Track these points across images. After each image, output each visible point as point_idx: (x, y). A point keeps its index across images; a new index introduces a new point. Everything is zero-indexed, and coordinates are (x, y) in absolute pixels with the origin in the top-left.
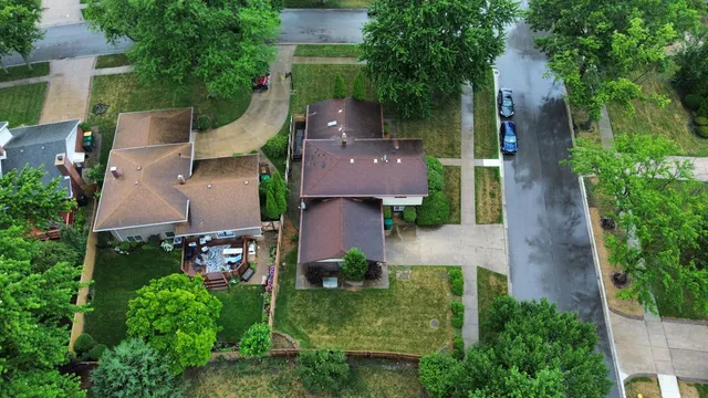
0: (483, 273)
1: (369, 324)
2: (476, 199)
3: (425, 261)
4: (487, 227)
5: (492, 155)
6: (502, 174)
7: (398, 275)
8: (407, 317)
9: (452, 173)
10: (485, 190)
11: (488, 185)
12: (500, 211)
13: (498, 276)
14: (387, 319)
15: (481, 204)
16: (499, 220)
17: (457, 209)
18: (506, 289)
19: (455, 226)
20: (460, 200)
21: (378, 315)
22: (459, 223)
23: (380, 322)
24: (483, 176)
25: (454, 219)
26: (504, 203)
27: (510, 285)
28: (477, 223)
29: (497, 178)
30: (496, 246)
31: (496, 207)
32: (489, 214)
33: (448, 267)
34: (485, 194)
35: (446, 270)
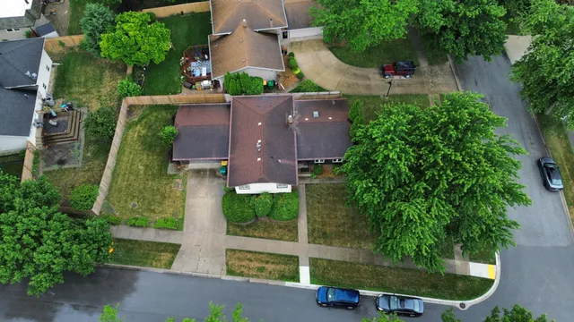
0: (174, 249)
1: (140, 161)
2: (255, 252)
3: (189, 201)
4: (224, 259)
5: (314, 277)
6: (288, 284)
7: (178, 180)
8: (142, 187)
9: (291, 232)
10: (267, 262)
11: (273, 266)
12: (241, 274)
13: (170, 264)
14: (142, 172)
15: (249, 256)
16: (230, 272)
17: (243, 233)
18: (156, 267)
19: (225, 230)
20: (255, 237)
21: (147, 166)
22: (228, 232)
23: (141, 167)
24: (286, 264)
25: (231, 229)
26: (252, 280)
27: (162, 271)
28: (227, 250)
29: (283, 277)
30: (201, 264)
31: (245, 271)
32: (237, 263)
33: (183, 219)
34: (262, 262)
35: (180, 217)
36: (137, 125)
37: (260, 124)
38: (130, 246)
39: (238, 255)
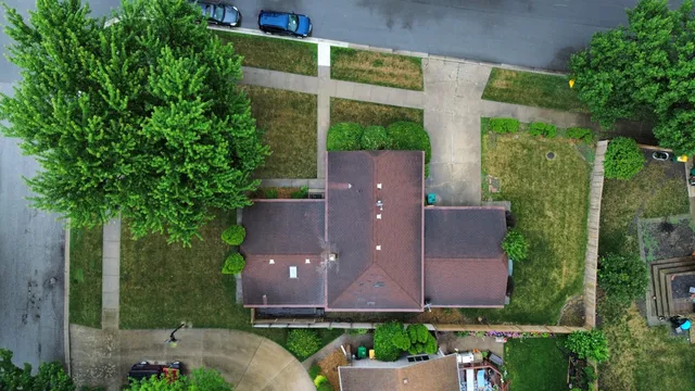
0: (489, 94)
1: (552, 225)
2: (385, 85)
3: (475, 159)
4: (426, 78)
5: (312, 52)
6: (344, 45)
7: (495, 190)
8: (544, 183)
9: (340, 112)
10: (370, 72)
11: (363, 67)
12: (403, 58)
13: (493, 76)
14: (547, 205)
15: (394, 81)
16: (417, 61)
17: (402, 111)
18: (510, 71)
19: (425, 116)
20: (386, 106)
21: (541, 214)
22: (421, 113)
23: (549, 213)
24: (347, 69)
25: (417, 118)
26: (390, 51)
27: (503, 66)
28: (421, 89)
29: (351, 53)
30: (454, 73)
31: (398, 62)
32: (408, 72)
33: (483, 133)
34: (377, 73)
35: (485, 136)
36: (566, 288)
37: (378, 248)
38: (549, 99)
39: (408, 83)
